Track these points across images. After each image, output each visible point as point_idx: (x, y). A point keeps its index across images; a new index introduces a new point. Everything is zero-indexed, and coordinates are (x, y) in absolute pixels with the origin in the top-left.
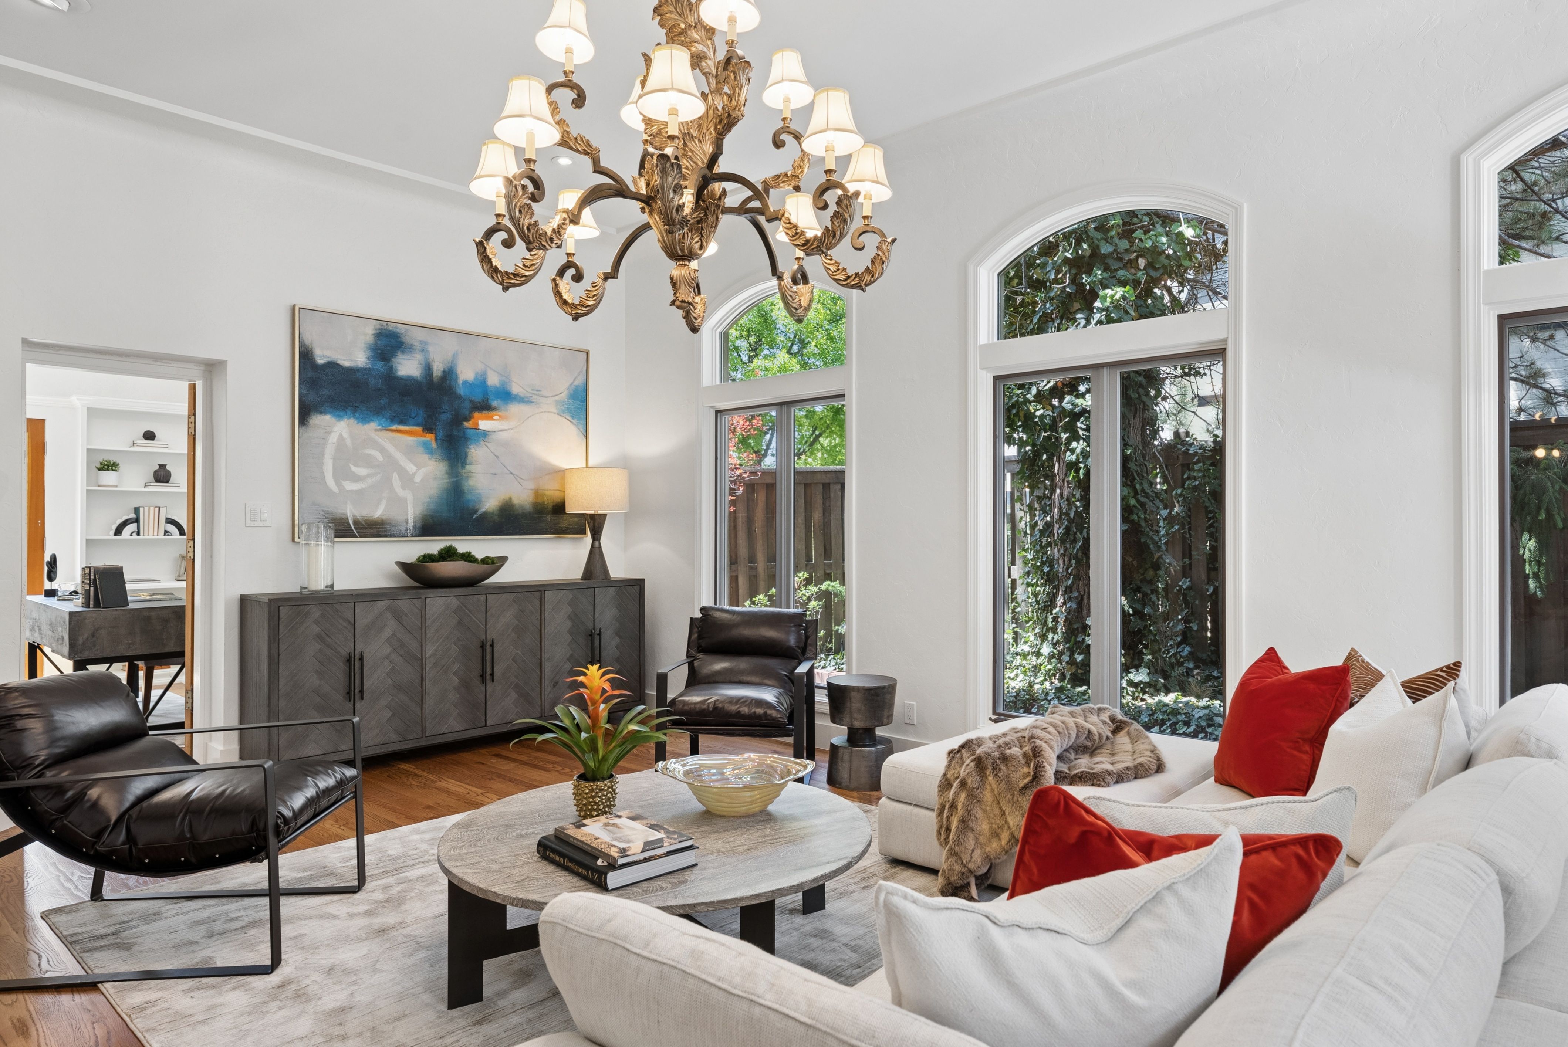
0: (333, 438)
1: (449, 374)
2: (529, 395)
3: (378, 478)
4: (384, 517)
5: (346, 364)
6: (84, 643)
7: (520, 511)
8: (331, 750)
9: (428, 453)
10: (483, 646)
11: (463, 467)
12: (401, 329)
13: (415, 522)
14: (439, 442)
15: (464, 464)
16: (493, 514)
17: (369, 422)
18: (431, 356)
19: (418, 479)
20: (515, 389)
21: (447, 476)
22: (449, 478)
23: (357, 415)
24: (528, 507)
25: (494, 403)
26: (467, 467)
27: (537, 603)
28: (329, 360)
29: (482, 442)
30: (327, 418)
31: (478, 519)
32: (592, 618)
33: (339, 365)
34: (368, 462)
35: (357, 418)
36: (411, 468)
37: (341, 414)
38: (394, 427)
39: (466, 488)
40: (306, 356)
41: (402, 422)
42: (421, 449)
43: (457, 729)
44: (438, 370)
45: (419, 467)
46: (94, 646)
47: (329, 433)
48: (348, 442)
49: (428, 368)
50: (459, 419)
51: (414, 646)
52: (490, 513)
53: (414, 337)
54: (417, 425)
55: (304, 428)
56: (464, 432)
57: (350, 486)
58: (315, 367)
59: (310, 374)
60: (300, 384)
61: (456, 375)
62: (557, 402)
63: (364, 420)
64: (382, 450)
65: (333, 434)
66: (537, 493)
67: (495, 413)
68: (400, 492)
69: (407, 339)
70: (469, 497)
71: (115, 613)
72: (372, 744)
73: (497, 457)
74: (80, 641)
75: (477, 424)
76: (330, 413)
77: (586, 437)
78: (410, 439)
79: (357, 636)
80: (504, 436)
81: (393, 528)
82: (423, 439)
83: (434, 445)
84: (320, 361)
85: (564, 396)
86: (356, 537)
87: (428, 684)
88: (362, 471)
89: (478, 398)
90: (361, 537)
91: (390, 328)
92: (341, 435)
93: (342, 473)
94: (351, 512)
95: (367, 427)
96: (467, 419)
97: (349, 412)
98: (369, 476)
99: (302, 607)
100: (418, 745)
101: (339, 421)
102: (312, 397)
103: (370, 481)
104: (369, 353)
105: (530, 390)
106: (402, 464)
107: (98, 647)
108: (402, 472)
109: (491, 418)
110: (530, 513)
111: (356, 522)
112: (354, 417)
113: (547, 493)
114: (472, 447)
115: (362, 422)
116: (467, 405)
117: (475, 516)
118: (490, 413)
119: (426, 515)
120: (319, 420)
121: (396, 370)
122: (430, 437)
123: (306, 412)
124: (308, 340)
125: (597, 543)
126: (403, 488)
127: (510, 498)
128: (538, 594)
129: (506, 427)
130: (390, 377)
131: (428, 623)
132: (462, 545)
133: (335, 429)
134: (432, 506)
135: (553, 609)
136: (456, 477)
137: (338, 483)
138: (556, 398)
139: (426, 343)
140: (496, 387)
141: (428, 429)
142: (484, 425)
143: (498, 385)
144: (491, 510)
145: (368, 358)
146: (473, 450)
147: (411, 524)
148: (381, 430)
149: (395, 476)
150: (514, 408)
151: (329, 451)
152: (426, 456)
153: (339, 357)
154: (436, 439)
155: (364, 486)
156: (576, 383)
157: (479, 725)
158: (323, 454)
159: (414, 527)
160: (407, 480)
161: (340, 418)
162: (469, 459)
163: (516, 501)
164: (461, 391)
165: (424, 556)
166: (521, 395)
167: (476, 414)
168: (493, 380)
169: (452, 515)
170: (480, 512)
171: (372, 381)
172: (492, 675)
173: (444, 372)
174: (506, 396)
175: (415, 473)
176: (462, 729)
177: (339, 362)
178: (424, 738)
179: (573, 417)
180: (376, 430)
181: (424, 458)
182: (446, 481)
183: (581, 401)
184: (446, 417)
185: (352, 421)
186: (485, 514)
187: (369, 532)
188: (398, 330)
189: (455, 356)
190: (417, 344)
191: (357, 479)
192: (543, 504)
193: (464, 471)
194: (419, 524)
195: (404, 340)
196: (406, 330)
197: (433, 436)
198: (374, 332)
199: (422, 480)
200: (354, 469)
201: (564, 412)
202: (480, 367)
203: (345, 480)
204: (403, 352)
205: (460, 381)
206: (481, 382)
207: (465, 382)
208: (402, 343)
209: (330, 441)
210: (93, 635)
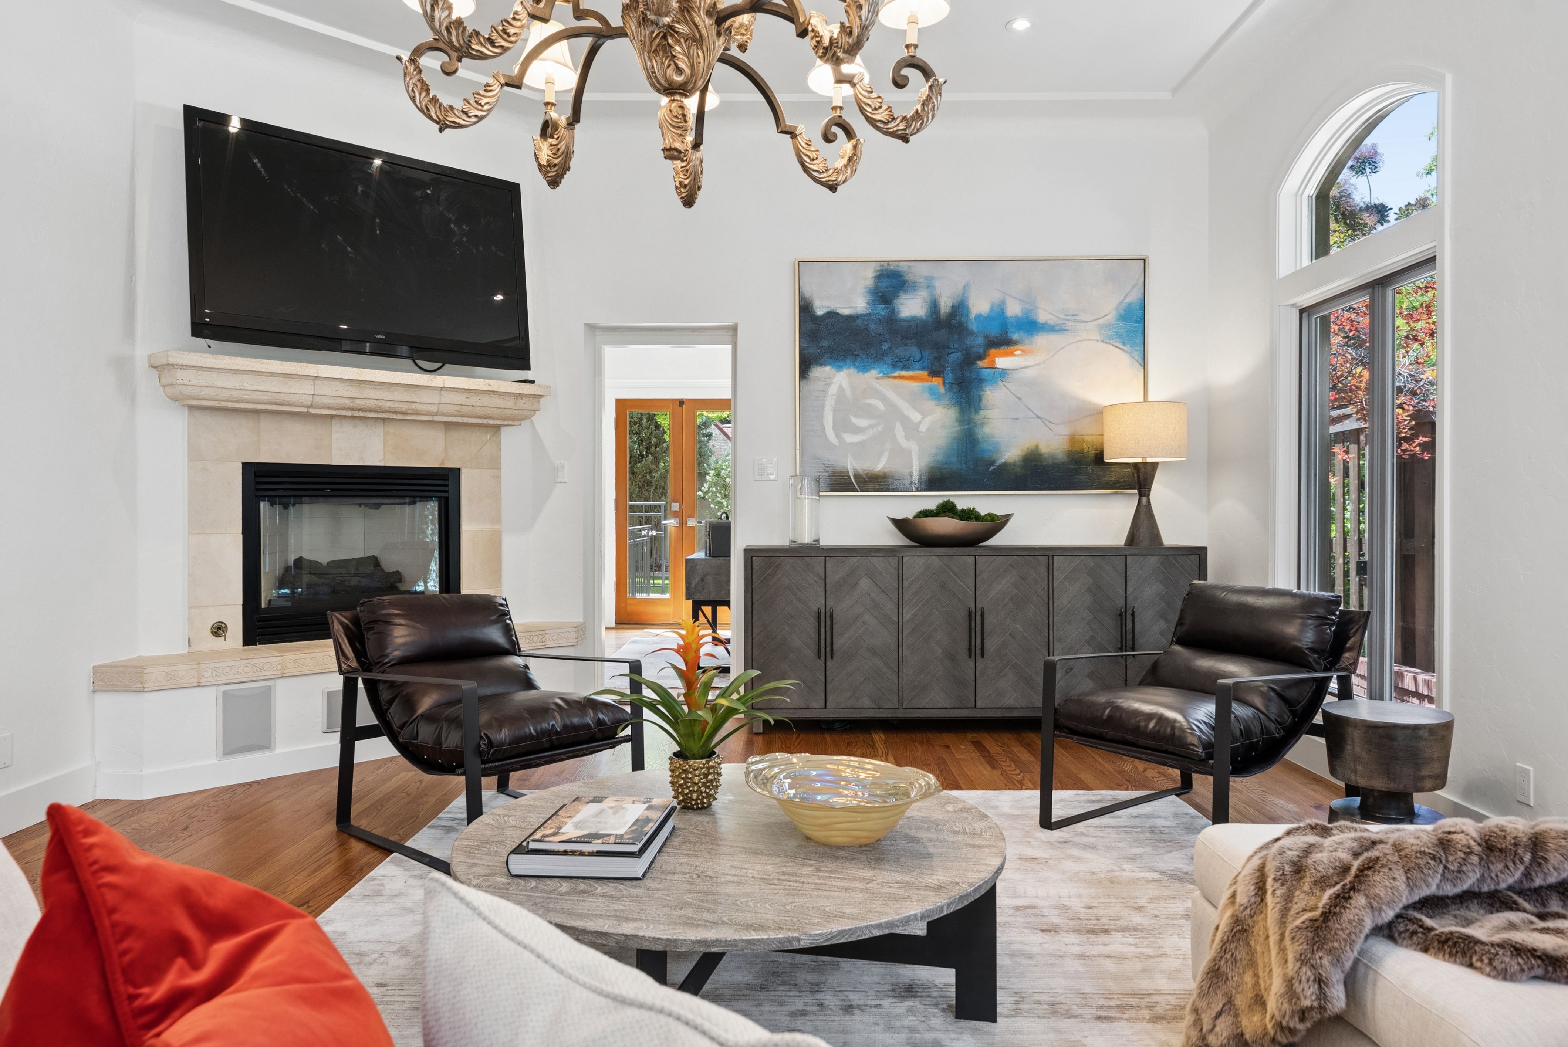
0: (833, 390)
1: (959, 309)
2: (1060, 322)
3: (880, 428)
4: (886, 471)
5: (846, 312)
6: (696, 586)
7: (1050, 462)
8: (802, 705)
9: (935, 400)
10: (970, 615)
11: (977, 412)
12: (903, 267)
13: (920, 475)
14: (948, 386)
15: (978, 409)
16: (1014, 465)
17: (869, 370)
18: (938, 291)
19: (923, 428)
20: (1043, 317)
21: (957, 424)
22: (960, 426)
23: (857, 364)
24: (1061, 457)
25: (1015, 336)
26: (982, 412)
27: (1043, 570)
28: (829, 310)
29: (1000, 383)
30: (827, 370)
31: (993, 472)
32: (1122, 593)
33: (838, 314)
34: (868, 411)
35: (857, 368)
36: (915, 416)
37: (841, 364)
38: (897, 374)
39: (980, 436)
40: (805, 309)
41: (905, 367)
42: (927, 395)
43: (940, 706)
44: (945, 306)
45: (924, 415)
46: (703, 589)
47: (829, 385)
48: (848, 392)
49: (934, 306)
50: (970, 359)
51: (889, 607)
52: (1010, 464)
53: (918, 273)
54: (923, 369)
55: (804, 381)
56: (978, 373)
57: (850, 438)
58: (815, 319)
59: (810, 326)
60: (800, 338)
61: (968, 309)
62: (1101, 327)
63: (864, 369)
64: (884, 399)
65: (833, 385)
66: (1073, 439)
67: (1016, 347)
68: (904, 443)
69: (909, 277)
70: (984, 446)
71: (718, 562)
72: (843, 706)
73: (1019, 399)
74: (693, 585)
75: (994, 362)
76: (830, 364)
77: (1144, 365)
78: (914, 385)
79: (828, 592)
80: (1029, 373)
81: (896, 482)
82: (929, 383)
83: (942, 390)
84: (820, 312)
85: (1111, 317)
86: (856, 491)
87: (906, 652)
88: (862, 422)
89: (994, 331)
90: (862, 491)
91: (892, 268)
92: (840, 386)
93: (842, 426)
94: (852, 465)
95: (867, 375)
96: (981, 357)
97: (849, 362)
98: (870, 426)
99: (773, 559)
100: (894, 716)
101: (838, 371)
102: (813, 350)
103: (871, 432)
104: (869, 297)
105: (1062, 316)
106: (906, 413)
107: (706, 591)
108: (906, 421)
109: (1011, 354)
110: (1063, 464)
111: (857, 476)
112: (854, 366)
113: (1087, 438)
114: (987, 389)
115: (862, 371)
116: (980, 340)
117: (992, 468)
118: (1011, 348)
119: (933, 467)
120: (818, 372)
121: (898, 313)
122: (936, 382)
123: (806, 365)
124: (807, 294)
125: (1144, 500)
126: (908, 438)
127: (1037, 447)
128: (1045, 559)
129: (1031, 363)
130: (891, 321)
131: (906, 584)
132: (963, 500)
133: (835, 380)
134: (940, 458)
135: (1065, 579)
136: (969, 424)
137: (838, 436)
138: (1097, 322)
139: (931, 278)
140: (1017, 317)
141: (934, 373)
142: (1002, 362)
143: (1020, 314)
144: (1011, 461)
145: (868, 303)
146: (988, 393)
147: (916, 477)
148: (883, 378)
149: (898, 425)
150: (1041, 340)
151: (829, 403)
152: (932, 403)
153: (838, 305)
154: (944, 383)
155: (865, 438)
156: (1129, 300)
157: (967, 706)
158: (823, 407)
159: (920, 481)
160: (911, 429)
161: (839, 368)
162: (984, 402)
163: (1044, 449)
164: (973, 326)
165: (921, 512)
166: (1051, 323)
167: (993, 351)
168: (1014, 310)
169: (964, 467)
170: (997, 464)
171: (873, 327)
172: (982, 649)
173: (953, 307)
174: (1031, 326)
175: (921, 422)
176: (946, 706)
177: (840, 311)
178: (901, 710)
179: (1124, 344)
180: (877, 378)
181: (931, 405)
182: (958, 428)
183: (1137, 322)
184: (955, 357)
185: (852, 371)
186: (1005, 465)
187: (871, 486)
188: (900, 269)
189: (966, 288)
190: (922, 280)
191: (857, 430)
192: (1082, 452)
193: (977, 417)
194: (925, 478)
195: (907, 278)
196: (910, 267)
197: (940, 380)
198: (874, 274)
199: (928, 429)
200: (854, 420)
201: (1110, 338)
202: (997, 296)
203: (845, 432)
204: (906, 292)
205: (972, 316)
206: (999, 313)
207: (979, 317)
208: (905, 282)
209: (830, 393)
210: (702, 580)
